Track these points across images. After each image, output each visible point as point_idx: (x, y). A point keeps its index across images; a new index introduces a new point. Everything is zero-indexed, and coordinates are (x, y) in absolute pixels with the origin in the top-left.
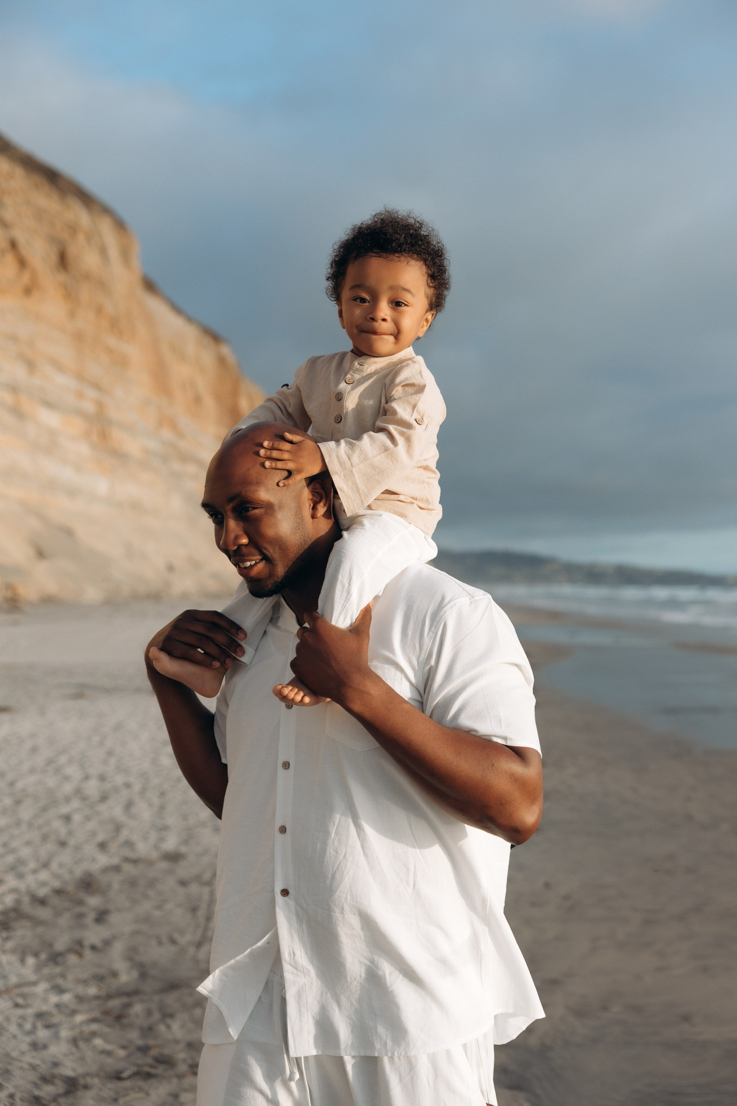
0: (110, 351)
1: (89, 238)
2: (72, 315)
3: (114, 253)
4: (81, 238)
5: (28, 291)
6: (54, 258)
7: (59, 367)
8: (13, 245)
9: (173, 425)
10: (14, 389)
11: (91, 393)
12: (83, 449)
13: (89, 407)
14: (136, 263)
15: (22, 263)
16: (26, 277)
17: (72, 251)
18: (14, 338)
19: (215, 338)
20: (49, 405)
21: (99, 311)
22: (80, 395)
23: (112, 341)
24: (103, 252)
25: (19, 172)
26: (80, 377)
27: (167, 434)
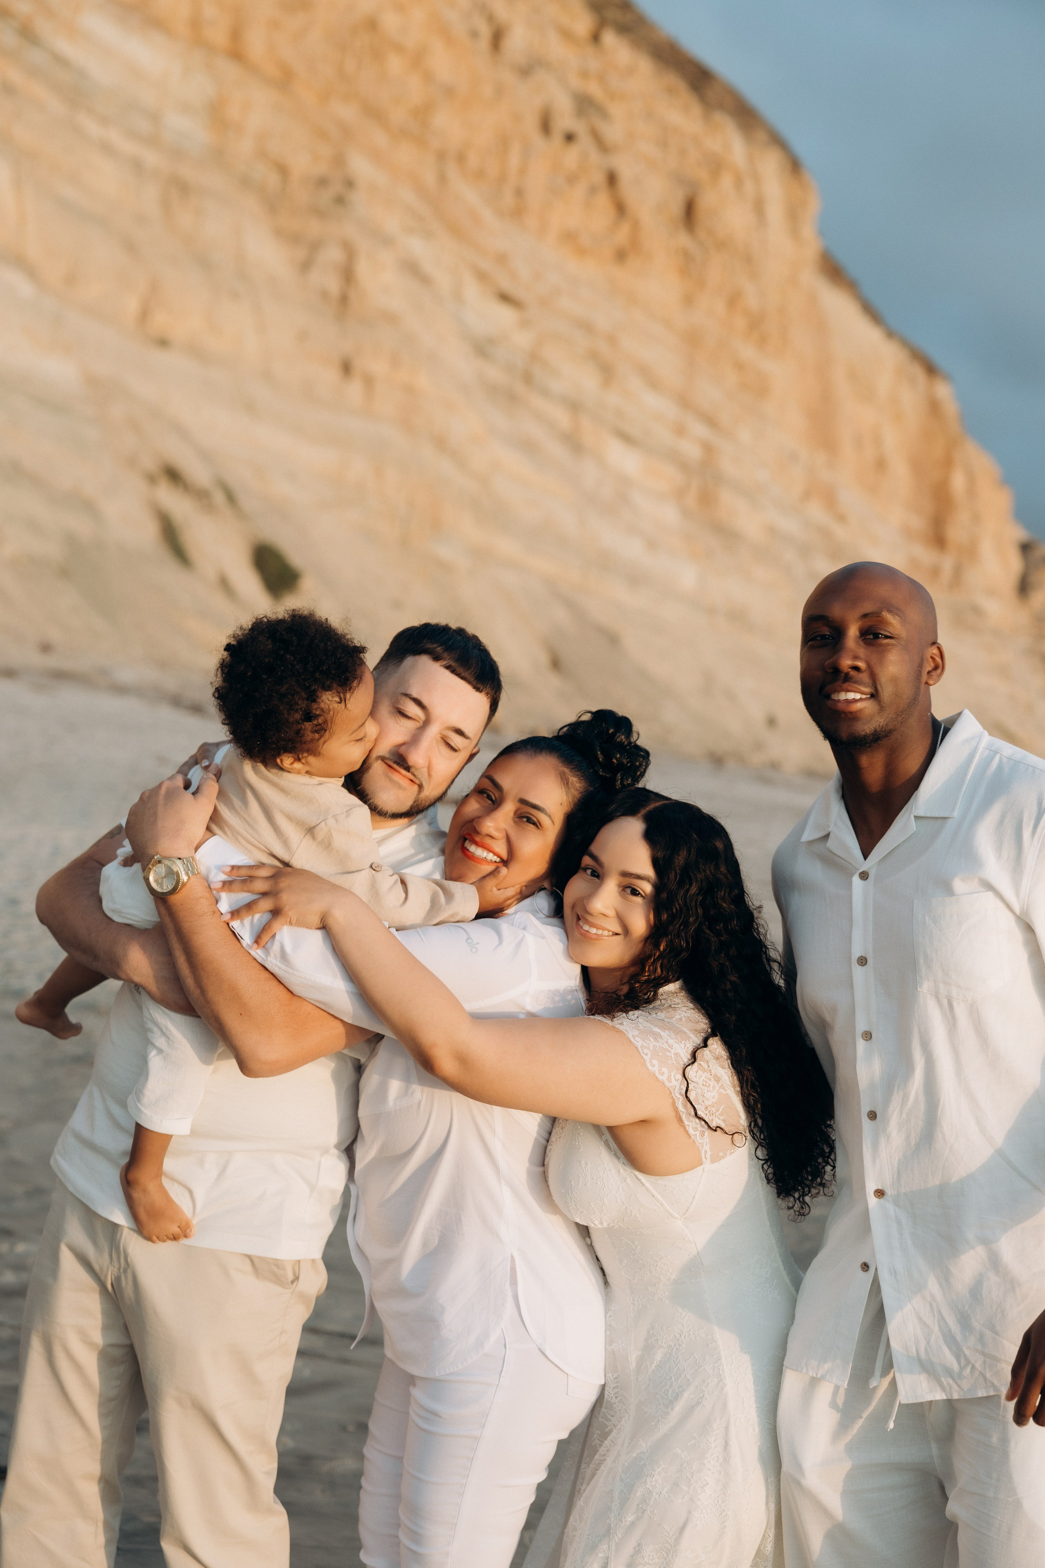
0: (740, 366)
1: (739, 183)
2: (688, 301)
3: (775, 212)
4: (727, 181)
5: (621, 256)
6: (676, 207)
7: (653, 383)
8: (612, 179)
9: (830, 500)
10: (574, 406)
11: (699, 430)
12: (670, 514)
13: (692, 451)
14: (808, 231)
15: (620, 209)
16: (622, 235)
17: (707, 200)
18: (587, 327)
19: (931, 369)
20: (626, 438)
21: (734, 300)
22: (680, 431)
23: (747, 352)
24: (759, 207)
25: (645, 65)
26: (684, 401)
27: (816, 511)
